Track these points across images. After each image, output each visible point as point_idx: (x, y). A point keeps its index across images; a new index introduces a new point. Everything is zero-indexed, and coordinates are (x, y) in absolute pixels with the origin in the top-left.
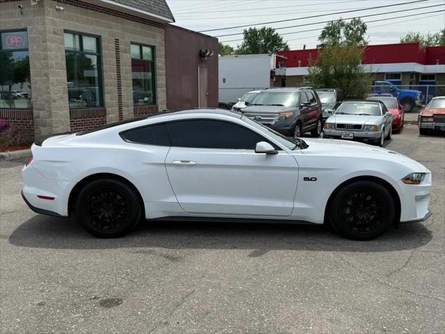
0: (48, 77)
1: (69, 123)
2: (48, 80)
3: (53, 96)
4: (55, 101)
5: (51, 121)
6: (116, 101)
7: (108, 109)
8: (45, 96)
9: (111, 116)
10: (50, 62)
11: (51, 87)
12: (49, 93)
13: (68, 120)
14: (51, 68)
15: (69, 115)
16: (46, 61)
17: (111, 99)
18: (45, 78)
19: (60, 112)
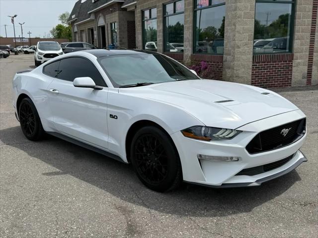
0: (235, 26)
1: (251, 67)
2: (235, 29)
3: (238, 42)
4: (239, 47)
5: (234, 64)
6: (306, 47)
7: (296, 55)
8: (232, 43)
9: (299, 61)
10: (238, 12)
11: (237, 35)
12: (234, 40)
13: (251, 64)
14: (239, 18)
15: (251, 60)
16: (235, 12)
17: (302, 44)
18: (233, 27)
19: (243, 56)
